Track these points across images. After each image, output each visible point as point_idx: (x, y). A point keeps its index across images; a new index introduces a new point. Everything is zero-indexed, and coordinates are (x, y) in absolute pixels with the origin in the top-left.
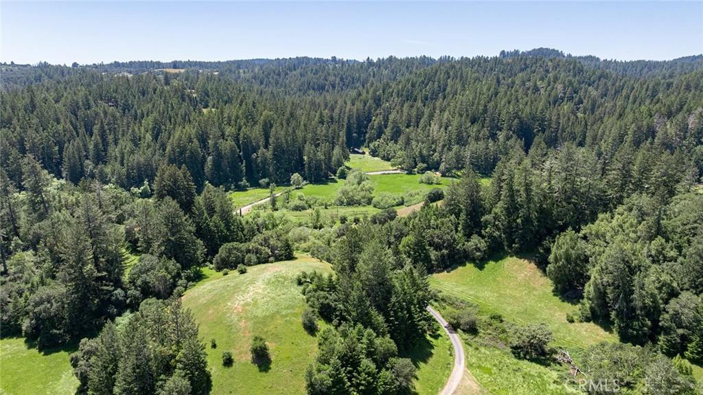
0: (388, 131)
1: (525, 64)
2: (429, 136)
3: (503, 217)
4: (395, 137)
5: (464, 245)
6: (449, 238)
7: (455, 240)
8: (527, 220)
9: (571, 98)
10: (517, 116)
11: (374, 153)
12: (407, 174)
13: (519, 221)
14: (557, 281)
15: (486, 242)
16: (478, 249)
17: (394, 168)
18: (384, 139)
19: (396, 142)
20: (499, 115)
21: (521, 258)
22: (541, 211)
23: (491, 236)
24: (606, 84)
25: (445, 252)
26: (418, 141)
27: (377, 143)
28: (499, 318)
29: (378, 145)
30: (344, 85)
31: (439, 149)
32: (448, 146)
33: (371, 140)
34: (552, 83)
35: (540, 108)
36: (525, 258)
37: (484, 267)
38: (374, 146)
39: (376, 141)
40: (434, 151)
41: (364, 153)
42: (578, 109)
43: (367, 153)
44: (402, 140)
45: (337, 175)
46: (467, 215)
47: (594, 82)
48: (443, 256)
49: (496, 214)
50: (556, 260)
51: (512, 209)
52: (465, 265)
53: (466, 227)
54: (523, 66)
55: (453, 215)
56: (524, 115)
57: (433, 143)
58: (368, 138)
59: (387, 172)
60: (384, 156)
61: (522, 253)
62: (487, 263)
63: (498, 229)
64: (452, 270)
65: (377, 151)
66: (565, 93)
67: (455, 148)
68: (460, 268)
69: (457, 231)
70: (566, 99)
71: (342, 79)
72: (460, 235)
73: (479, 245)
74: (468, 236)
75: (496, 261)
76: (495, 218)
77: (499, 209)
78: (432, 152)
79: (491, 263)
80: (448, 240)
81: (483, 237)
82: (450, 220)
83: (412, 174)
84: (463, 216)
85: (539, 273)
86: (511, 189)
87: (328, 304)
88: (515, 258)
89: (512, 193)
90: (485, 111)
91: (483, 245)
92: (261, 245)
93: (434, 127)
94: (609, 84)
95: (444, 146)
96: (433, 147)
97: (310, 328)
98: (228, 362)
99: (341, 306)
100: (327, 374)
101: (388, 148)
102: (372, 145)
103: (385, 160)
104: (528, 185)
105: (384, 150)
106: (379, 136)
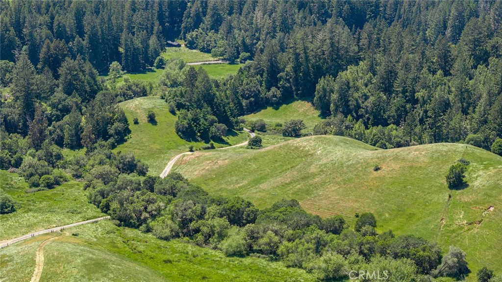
0: (207, 20)
2: (252, 24)
3: (292, 74)
4: (215, 26)
5: (265, 94)
6: (255, 89)
7: (259, 91)
8: (306, 73)
11: (191, 45)
12: (229, 64)
13: (301, 74)
15: (281, 91)
16: (274, 96)
17: (215, 59)
18: (203, 29)
19: (217, 31)
21: (303, 101)
23: (283, 87)
25: (252, 99)
26: (240, 30)
27: (194, 33)
29: (197, 35)
31: (263, 37)
32: (272, 33)
33: (188, 30)
36: (305, 100)
37: (279, 109)
38: (191, 37)
39: (193, 31)
40: (258, 39)
41: (179, 46)
43: (183, 46)
44: (223, 28)
45: (155, 65)
46: (268, 74)
48: (251, 103)
49: (287, 71)
50: (318, 93)
51: (296, 69)
52: (266, 108)
53: (268, 82)
55: (259, 76)
57: (256, 31)
58: (184, 28)
59: (207, 63)
60: (204, 48)
61: (303, 97)
62: (281, 106)
63: (289, 82)
64: (257, 112)
65: (195, 43)
67: (279, 35)
68: (263, 111)
69: (261, 86)
72: (263, 88)
73: (275, 93)
74: (269, 89)
75: (287, 104)
76: (287, 75)
77: (289, 68)
78: (255, 41)
79: (284, 106)
80: (254, 91)
81: (279, 88)
82: (257, 79)
83: (234, 64)
84: (265, 75)
85: (313, 107)
87: (181, 103)
88: (300, 101)
89: (297, 55)
91: (279, 93)
92: (127, 90)
93: (258, 14)
95: (267, 33)
96: (257, 35)
97: (173, 112)
98: (136, 122)
99: (188, 104)
100: (185, 123)
101: (208, 38)
102: (188, 36)
103: (205, 52)
104: (305, 49)
105: (204, 41)
106: (196, 26)
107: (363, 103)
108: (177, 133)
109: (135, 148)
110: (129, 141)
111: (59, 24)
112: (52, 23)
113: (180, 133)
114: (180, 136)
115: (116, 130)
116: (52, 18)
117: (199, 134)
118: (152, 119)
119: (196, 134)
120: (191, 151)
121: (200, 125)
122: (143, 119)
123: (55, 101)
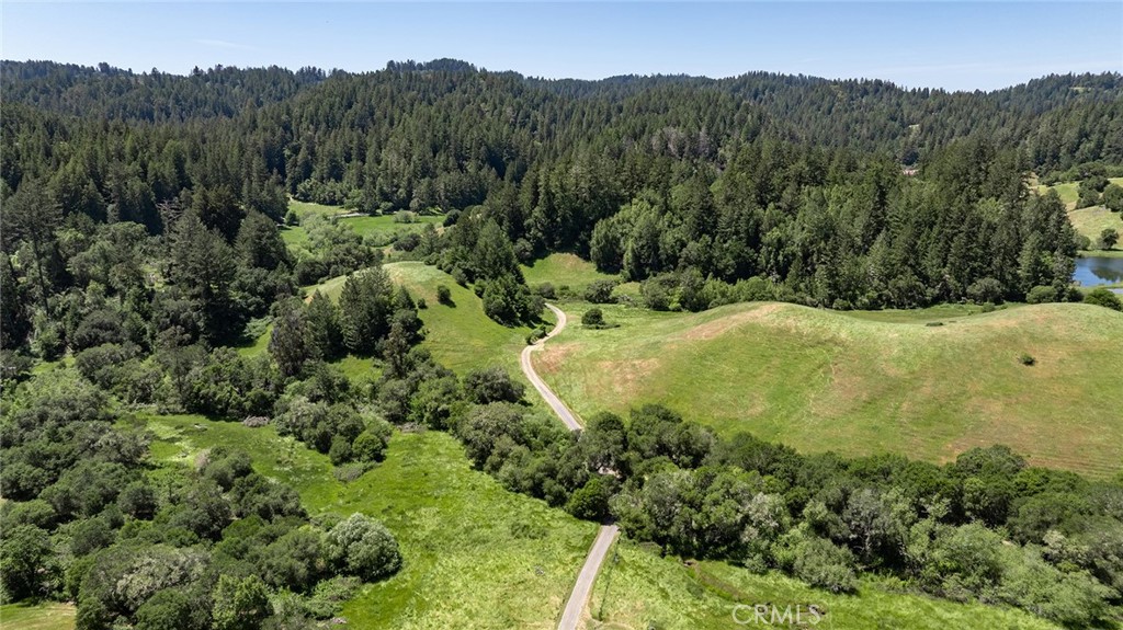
1: (451, 81)
3: (543, 219)
8: (564, 219)
9: (523, 125)
10: (481, 143)
12: (370, 216)
13: (559, 219)
14: (598, 262)
15: (532, 243)
16: (525, 250)
17: (349, 211)
19: (339, 178)
20: (462, 141)
21: (563, 253)
22: (574, 210)
23: (535, 237)
24: (552, 108)
28: (567, 288)
30: (182, 110)
31: (404, 183)
34: (498, 106)
35: (505, 133)
36: (567, 252)
37: (534, 265)
38: (304, 188)
42: (533, 136)
46: (510, 222)
47: (538, 105)
49: (536, 217)
50: (598, 243)
51: (550, 212)
53: (509, 233)
54: (450, 85)
56: (490, 142)
59: (344, 216)
60: (325, 199)
61: (562, 249)
62: (534, 262)
63: (540, 231)
65: (310, 195)
66: (516, 119)
70: (518, 125)
71: (177, 101)
74: (514, 241)
75: (542, 259)
77: (537, 212)
78: (395, 189)
79: (539, 261)
81: (528, 240)
83: (377, 216)
84: (506, 223)
85: (581, 261)
86: (548, 193)
87: (468, 269)
88: (557, 254)
89: (550, 195)
90: (446, 137)
91: (528, 246)
94: (556, 107)
96: (395, 181)
97: (462, 284)
98: (423, 306)
99: (477, 269)
100: (500, 299)
101: (328, 188)
102: (300, 187)
103: (327, 204)
104: (562, 187)
105: (323, 192)
106: (307, 176)
107: (680, 251)
108: (492, 317)
109: (447, 350)
110: (429, 338)
111: (156, 174)
112: (146, 173)
113: (496, 317)
114: (497, 321)
115: (403, 322)
116: (144, 166)
117: (519, 315)
118: (445, 298)
119: (516, 317)
120: (531, 344)
121: (517, 301)
122: (432, 299)
123: (250, 281)
